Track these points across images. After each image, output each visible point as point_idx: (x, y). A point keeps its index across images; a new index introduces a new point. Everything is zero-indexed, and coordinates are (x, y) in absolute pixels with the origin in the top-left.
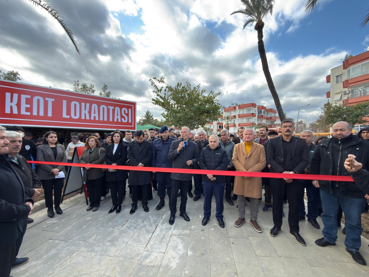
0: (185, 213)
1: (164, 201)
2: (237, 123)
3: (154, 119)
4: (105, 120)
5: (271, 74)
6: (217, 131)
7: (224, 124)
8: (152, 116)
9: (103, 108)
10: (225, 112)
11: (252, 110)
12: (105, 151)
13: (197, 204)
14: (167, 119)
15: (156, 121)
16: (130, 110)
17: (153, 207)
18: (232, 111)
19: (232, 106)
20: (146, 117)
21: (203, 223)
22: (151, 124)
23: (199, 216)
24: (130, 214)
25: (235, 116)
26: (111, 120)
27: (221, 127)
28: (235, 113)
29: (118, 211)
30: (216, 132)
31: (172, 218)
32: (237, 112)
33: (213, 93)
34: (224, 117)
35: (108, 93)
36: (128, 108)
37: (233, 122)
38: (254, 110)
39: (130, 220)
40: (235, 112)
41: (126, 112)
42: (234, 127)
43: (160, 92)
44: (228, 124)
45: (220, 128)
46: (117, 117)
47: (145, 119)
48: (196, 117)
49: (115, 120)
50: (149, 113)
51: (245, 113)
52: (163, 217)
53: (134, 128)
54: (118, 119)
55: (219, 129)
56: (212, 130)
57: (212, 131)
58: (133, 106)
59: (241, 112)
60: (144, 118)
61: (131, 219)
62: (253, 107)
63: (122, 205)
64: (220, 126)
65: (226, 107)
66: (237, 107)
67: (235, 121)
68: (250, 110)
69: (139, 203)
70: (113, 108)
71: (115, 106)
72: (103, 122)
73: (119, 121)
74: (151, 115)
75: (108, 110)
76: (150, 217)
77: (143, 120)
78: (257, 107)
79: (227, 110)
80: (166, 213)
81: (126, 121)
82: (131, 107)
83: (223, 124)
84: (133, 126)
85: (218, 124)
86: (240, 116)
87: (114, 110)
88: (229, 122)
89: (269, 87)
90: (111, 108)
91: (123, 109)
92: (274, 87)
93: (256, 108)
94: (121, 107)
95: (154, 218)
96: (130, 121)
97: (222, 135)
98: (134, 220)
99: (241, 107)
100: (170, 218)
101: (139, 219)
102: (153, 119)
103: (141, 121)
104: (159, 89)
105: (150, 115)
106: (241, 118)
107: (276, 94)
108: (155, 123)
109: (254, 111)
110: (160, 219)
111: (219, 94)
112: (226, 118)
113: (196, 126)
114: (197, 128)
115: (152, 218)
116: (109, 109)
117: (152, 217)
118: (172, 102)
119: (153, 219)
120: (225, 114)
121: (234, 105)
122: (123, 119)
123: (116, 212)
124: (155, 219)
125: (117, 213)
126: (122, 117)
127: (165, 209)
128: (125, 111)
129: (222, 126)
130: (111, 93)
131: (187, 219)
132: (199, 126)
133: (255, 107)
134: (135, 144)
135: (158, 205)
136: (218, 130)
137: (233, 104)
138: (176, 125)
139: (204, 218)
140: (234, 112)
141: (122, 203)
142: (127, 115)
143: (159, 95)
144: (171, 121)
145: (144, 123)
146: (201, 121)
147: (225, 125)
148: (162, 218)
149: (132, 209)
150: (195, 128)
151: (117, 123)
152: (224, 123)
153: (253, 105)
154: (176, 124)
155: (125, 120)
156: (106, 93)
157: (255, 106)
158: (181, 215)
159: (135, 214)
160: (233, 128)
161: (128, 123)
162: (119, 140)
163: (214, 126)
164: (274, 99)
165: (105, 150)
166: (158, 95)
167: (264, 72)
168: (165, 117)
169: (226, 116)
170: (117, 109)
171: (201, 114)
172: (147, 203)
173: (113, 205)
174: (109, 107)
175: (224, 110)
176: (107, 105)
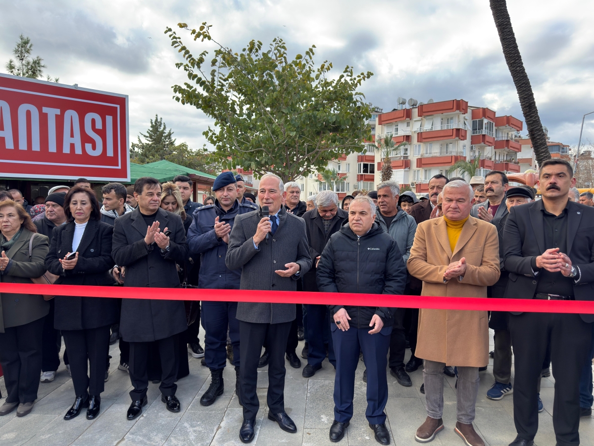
0: (282, 410)
1: (221, 380)
2: (413, 157)
3: (177, 144)
4: (34, 149)
5: (512, 21)
6: (358, 180)
7: (378, 160)
8: (170, 134)
9: (28, 114)
10: (380, 124)
11: (456, 120)
12: (47, 242)
13: (314, 384)
14: (219, 148)
15: (183, 149)
16: (109, 119)
17: (191, 399)
18: (402, 122)
19: (399, 107)
20: (151, 137)
21: (334, 435)
22: (168, 159)
23: (320, 418)
24: (129, 418)
25: (408, 138)
26: (52, 148)
27: (368, 168)
28: (409, 129)
29: (94, 414)
30: (355, 182)
31: (248, 425)
32: (415, 127)
33: (351, 73)
34: (377, 138)
35: (35, 62)
36: (103, 112)
37: (402, 154)
38: (462, 120)
39: (131, 436)
40: (408, 125)
41: (99, 126)
42: (405, 168)
43: (199, 67)
44: (388, 160)
45: (365, 171)
46: (72, 141)
47: (148, 142)
48: (304, 143)
49: (66, 150)
50: (160, 126)
51: (438, 127)
52: (223, 424)
53: (123, 173)
54: (72, 146)
55: (362, 173)
56: (344, 177)
57: (345, 179)
58: (118, 106)
59: (427, 127)
60: (145, 141)
61: (132, 434)
62: (458, 112)
63: (102, 395)
64: (365, 166)
65: (384, 112)
66: (415, 112)
67: (408, 152)
68: (452, 118)
69: (153, 388)
70: (58, 111)
71: (64, 106)
72: (29, 154)
73: (78, 151)
74: (167, 131)
75: (43, 118)
76: (186, 424)
77: (143, 147)
78: (469, 111)
79: (387, 119)
80: (229, 414)
81: (98, 152)
82: (112, 111)
83: (373, 161)
84: (119, 167)
85: (360, 159)
86: (423, 137)
87: (60, 120)
88: (392, 155)
89: (506, 57)
90: (52, 113)
91: (89, 117)
92: (520, 57)
93: (468, 115)
94: (82, 111)
95: (197, 428)
96: (110, 153)
97: (380, 196)
98: (140, 436)
99: (426, 111)
100: (243, 427)
101: (155, 433)
102: (172, 143)
103: (136, 149)
104: (196, 57)
105: (163, 132)
106: (424, 143)
107: (525, 77)
108: (181, 156)
109: (463, 122)
110: (213, 431)
111: (368, 77)
112: (383, 142)
113: (301, 169)
114: (305, 174)
115: (191, 429)
116: (46, 114)
117: (192, 426)
118: (234, 96)
119: (195, 431)
120: (381, 132)
121: (407, 106)
122: (88, 146)
123: (88, 414)
124: (200, 432)
125: (88, 418)
126: (85, 139)
127: (227, 402)
128: (93, 121)
129: (373, 166)
130: (42, 63)
131: (290, 427)
132: (312, 166)
133: (466, 112)
134: (133, 224)
135: (207, 393)
136: (360, 178)
137: (403, 103)
138: (246, 166)
139: (335, 423)
140: (406, 124)
141: (103, 390)
142: (102, 133)
143: (196, 76)
144: (233, 153)
145: (145, 155)
146: (317, 153)
147: (379, 164)
148: (219, 427)
149: (133, 405)
150: (299, 173)
151: (72, 157)
152: (378, 156)
153: (460, 106)
154: (247, 163)
155: (94, 148)
156: (28, 63)
157: (464, 107)
158: (273, 417)
159: (142, 418)
160: (403, 172)
161: (103, 158)
162: (88, 213)
163: (350, 165)
164: (518, 90)
165: (47, 240)
166: (191, 76)
167: (494, 14)
168: (214, 143)
169: (384, 136)
170: (71, 115)
171: (318, 133)
172: (174, 388)
173: (77, 398)
174: (45, 110)
175: (377, 119)
176: (40, 103)
